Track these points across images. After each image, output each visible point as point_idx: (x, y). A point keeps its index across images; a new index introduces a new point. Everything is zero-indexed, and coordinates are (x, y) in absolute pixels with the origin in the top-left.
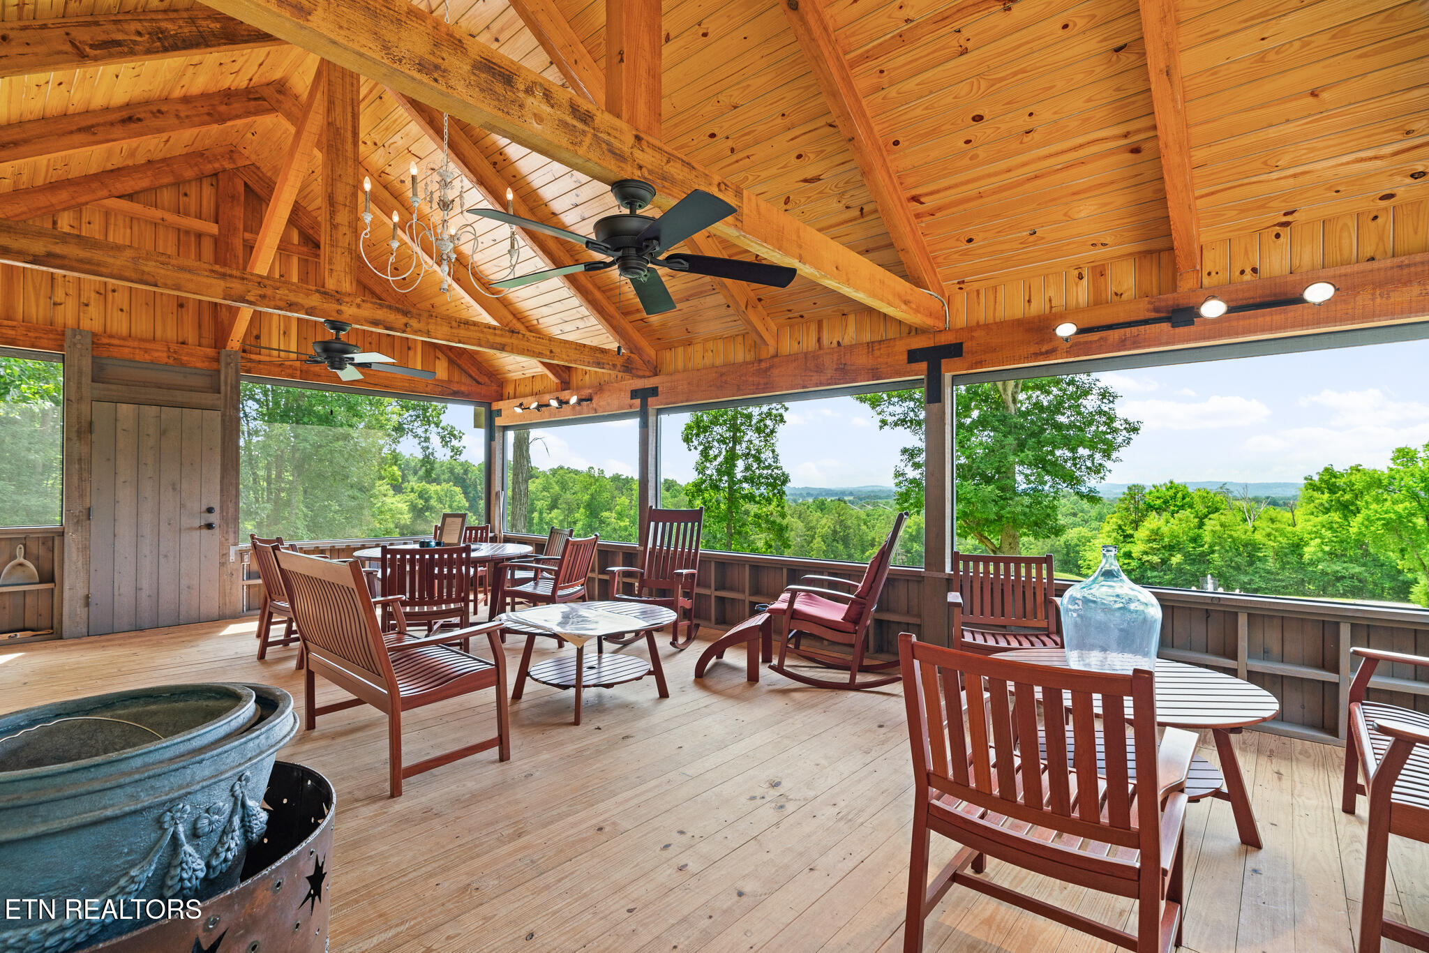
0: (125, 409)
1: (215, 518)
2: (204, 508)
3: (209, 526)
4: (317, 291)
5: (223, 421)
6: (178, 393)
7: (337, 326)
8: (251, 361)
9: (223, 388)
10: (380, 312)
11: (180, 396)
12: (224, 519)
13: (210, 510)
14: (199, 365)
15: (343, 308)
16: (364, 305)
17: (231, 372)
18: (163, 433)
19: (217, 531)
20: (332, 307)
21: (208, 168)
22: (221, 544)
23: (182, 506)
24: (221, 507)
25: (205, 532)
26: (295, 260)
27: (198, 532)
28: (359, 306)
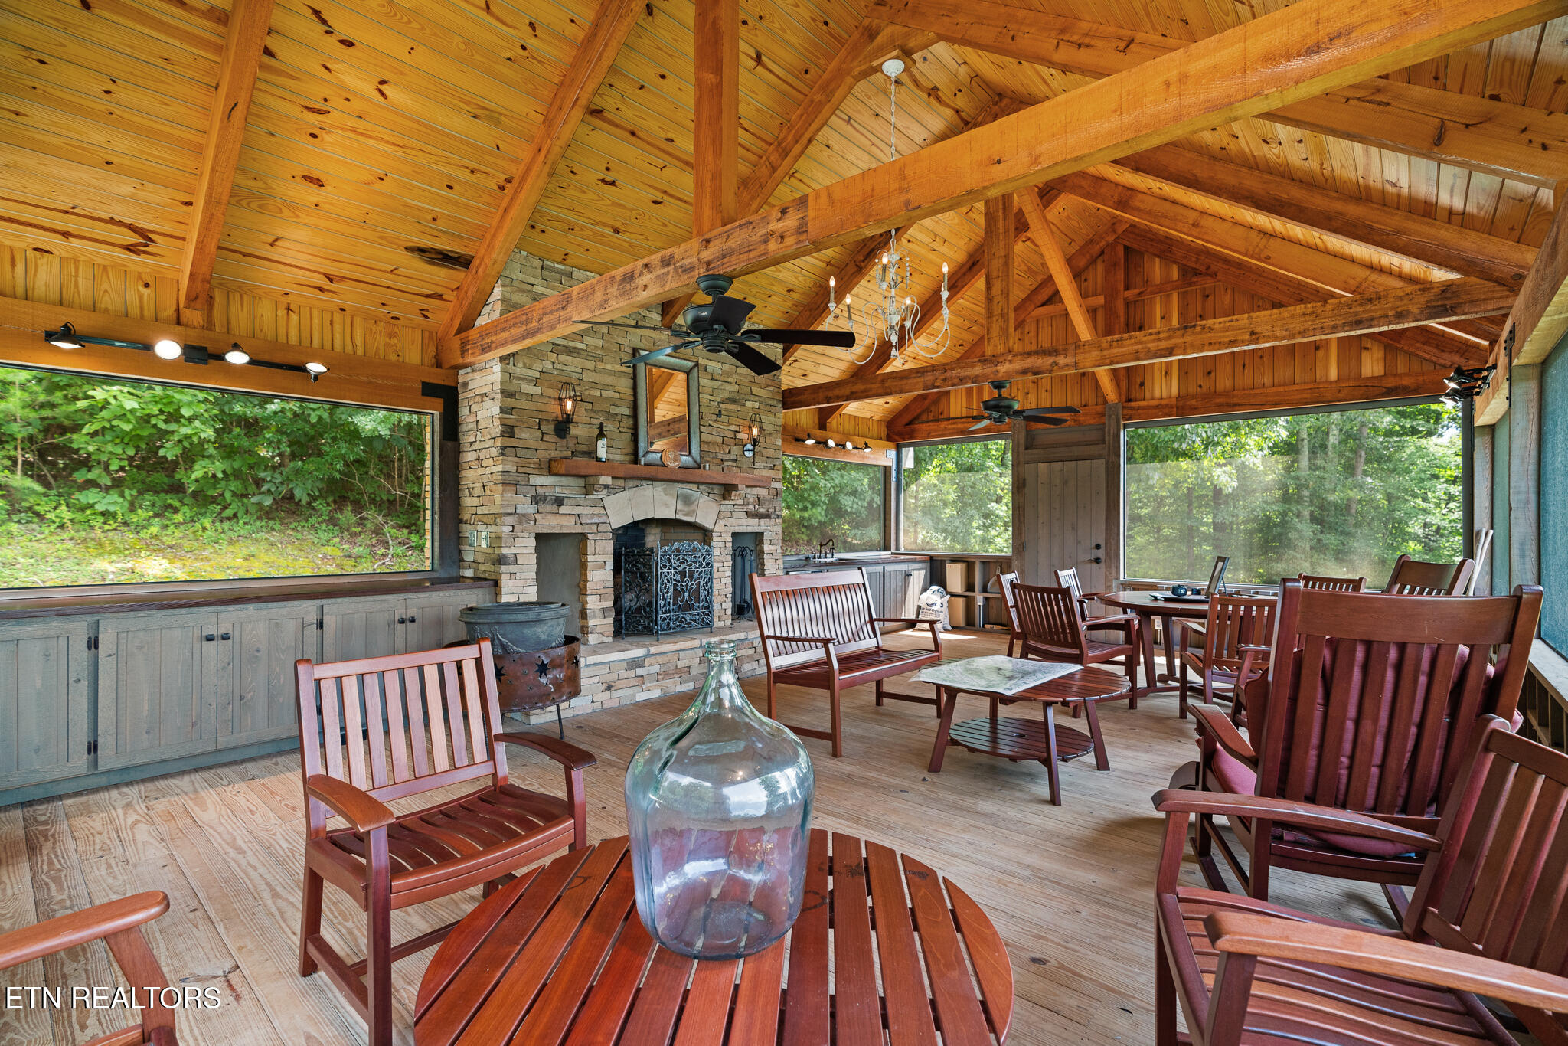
0: (1042, 466)
1: (1101, 553)
2: (1094, 545)
3: (1097, 560)
4: (980, 361)
5: (1107, 467)
6: (1074, 448)
7: (998, 385)
8: (1131, 408)
9: (1107, 439)
10: (1029, 361)
11: (1076, 451)
12: (1108, 554)
13: (1098, 547)
14: (1092, 422)
15: (999, 368)
16: (1015, 359)
17: (1113, 423)
18: (1065, 483)
19: (1103, 565)
20: (989, 369)
21: (1096, 249)
22: (1106, 577)
23: (1079, 542)
24: (1106, 544)
25: (1094, 565)
26: (1175, 297)
27: (1089, 565)
28: (1011, 362)
